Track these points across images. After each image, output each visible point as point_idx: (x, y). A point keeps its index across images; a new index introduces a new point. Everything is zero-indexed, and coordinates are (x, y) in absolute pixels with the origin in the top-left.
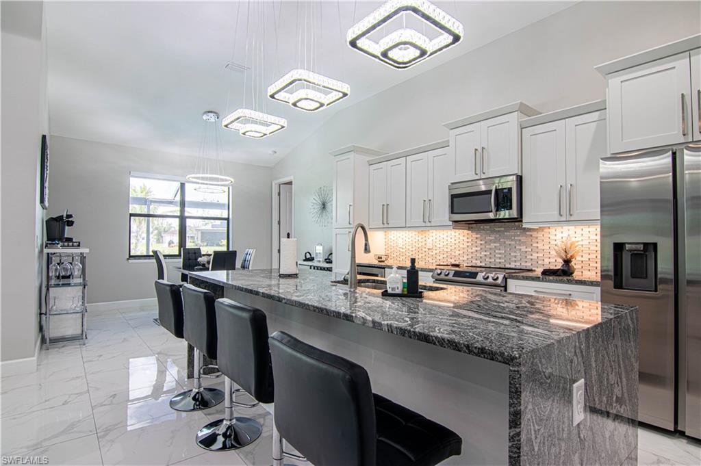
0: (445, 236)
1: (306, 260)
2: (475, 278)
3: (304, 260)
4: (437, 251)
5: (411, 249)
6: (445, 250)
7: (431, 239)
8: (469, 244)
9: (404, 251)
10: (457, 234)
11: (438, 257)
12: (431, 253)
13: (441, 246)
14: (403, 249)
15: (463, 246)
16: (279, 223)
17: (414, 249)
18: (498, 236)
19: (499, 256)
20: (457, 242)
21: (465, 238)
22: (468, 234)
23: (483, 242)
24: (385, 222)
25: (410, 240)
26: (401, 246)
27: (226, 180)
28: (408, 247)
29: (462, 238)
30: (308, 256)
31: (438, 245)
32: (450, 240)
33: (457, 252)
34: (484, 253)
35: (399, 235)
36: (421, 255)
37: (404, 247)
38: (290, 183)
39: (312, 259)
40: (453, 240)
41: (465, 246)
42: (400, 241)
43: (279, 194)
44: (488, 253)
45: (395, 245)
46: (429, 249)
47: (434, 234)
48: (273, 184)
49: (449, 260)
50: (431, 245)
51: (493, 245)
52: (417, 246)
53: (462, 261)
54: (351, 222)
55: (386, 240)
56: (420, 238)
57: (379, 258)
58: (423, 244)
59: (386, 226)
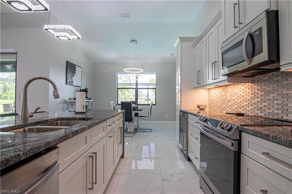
0: (237, 90)
2: (216, 127)
4: (233, 103)
5: (220, 101)
6: (237, 101)
7: (229, 93)
8: (253, 96)
10: (244, 87)
11: (233, 107)
12: (229, 104)
13: (235, 98)
14: (216, 101)
18: (275, 86)
19: (277, 107)
20: (244, 94)
21: (250, 91)
22: (251, 87)
23: (263, 93)
24: (198, 83)
25: (219, 95)
26: (215, 99)
27: (140, 71)
29: (247, 91)
31: (233, 98)
32: (240, 93)
33: (245, 103)
34: (263, 104)
35: (214, 91)
36: (224, 105)
37: (216, 100)
40: (242, 93)
41: (250, 98)
42: (215, 95)
44: (268, 104)
45: (212, 99)
46: (228, 101)
49: (240, 110)
50: (229, 97)
51: (271, 95)
52: (222, 98)
53: (248, 111)
54: (179, 85)
55: (209, 95)
56: (223, 93)
57: (198, 107)
58: (225, 97)
59: (199, 85)
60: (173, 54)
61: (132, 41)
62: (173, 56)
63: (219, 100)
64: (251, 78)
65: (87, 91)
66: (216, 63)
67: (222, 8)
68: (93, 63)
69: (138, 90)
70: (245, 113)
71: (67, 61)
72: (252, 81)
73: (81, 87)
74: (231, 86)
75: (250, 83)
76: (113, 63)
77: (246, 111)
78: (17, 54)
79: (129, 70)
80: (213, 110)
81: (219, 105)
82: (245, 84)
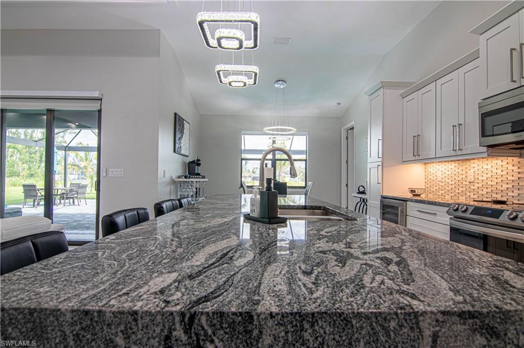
0: (489, 167)
1: (360, 193)
2: (498, 218)
3: (358, 193)
4: (480, 185)
5: (450, 183)
6: (490, 183)
7: (472, 171)
8: (522, 176)
9: (443, 184)
10: (504, 163)
11: (480, 192)
12: (472, 187)
13: (484, 178)
15: (513, 178)
16: (347, 162)
17: (453, 183)
20: (504, 173)
21: (515, 168)
22: (519, 162)
24: (416, 154)
25: (450, 173)
26: (440, 180)
27: (291, 130)
28: (447, 181)
29: (510, 167)
30: (362, 189)
31: (481, 178)
32: (495, 171)
33: (505, 186)
35: (438, 167)
36: (461, 189)
37: (443, 181)
38: (352, 128)
39: (363, 193)
40: (499, 171)
41: (515, 178)
42: (439, 174)
43: (347, 138)
45: (434, 179)
46: (470, 182)
47: (476, 165)
48: (342, 130)
49: (494, 195)
50: (472, 177)
52: (457, 179)
53: (511, 197)
54: (380, 156)
55: (426, 173)
56: (460, 170)
57: (412, 191)
58: (464, 176)
59: (417, 158)
60: (340, 104)
61: (279, 81)
62: (340, 106)
63: (450, 180)
64: (518, 151)
65: (200, 164)
66: (462, 127)
67: (480, 47)
68: (201, 115)
69: (277, 161)
70: (506, 200)
71: (175, 114)
72: (520, 155)
73: (188, 156)
74: (476, 161)
75: (517, 158)
76: (235, 116)
77: (508, 197)
78: (101, 100)
79: (273, 130)
80: (434, 196)
81: (449, 189)
82: (506, 158)
